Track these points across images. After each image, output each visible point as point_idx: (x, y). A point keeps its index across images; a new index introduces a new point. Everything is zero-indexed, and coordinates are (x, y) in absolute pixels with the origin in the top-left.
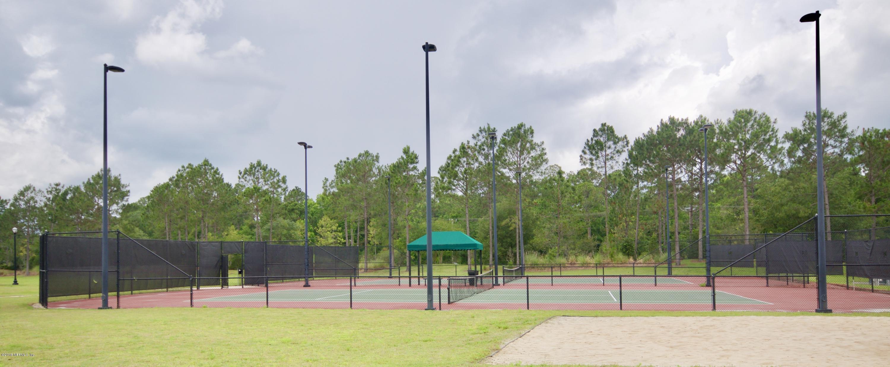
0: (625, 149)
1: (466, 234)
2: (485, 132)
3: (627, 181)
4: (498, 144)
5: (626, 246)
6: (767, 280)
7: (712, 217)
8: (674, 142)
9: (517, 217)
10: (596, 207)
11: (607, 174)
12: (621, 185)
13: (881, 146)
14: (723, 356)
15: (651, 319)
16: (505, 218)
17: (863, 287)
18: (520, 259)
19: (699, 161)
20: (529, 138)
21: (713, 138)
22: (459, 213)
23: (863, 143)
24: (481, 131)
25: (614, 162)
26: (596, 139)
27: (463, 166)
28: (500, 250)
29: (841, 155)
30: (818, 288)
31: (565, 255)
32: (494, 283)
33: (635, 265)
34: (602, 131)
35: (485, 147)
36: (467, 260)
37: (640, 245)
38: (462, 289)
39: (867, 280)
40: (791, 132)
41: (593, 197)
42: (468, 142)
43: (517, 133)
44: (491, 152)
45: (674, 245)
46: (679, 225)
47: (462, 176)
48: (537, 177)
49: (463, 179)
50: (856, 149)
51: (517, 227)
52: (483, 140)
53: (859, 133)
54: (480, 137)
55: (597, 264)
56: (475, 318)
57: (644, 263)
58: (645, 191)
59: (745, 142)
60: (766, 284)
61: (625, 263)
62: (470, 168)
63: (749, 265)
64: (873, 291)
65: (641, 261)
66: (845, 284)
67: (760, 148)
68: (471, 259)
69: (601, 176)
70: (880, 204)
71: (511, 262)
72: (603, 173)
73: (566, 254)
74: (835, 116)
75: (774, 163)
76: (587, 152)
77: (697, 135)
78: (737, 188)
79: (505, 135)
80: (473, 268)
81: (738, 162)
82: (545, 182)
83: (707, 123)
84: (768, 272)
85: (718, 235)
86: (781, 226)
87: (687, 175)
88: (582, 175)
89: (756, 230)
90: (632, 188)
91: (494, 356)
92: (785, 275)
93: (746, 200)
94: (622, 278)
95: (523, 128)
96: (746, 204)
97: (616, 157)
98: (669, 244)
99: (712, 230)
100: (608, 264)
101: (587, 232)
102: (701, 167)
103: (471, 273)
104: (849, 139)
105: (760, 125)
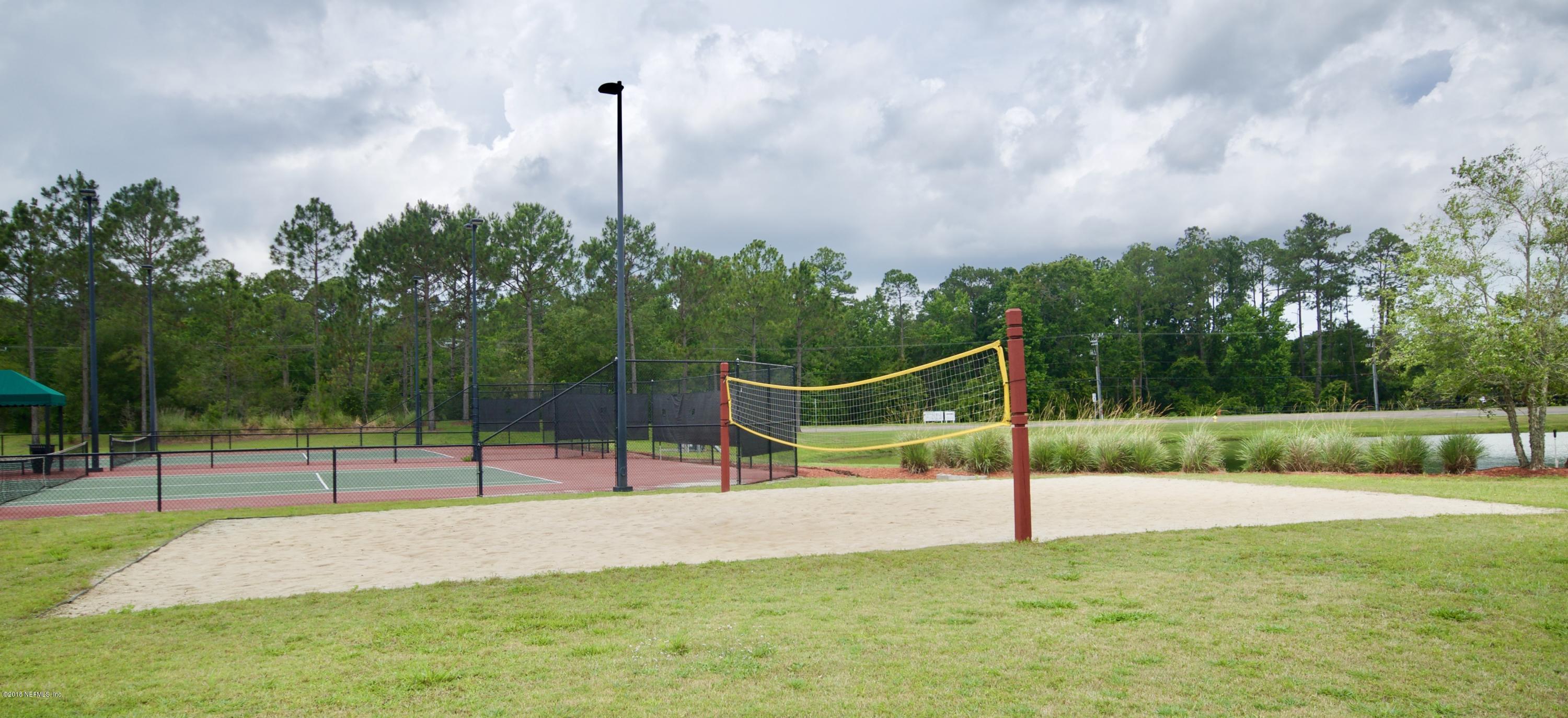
0: (351, 244)
1: (30, 377)
2: (73, 185)
3: (351, 295)
4: (102, 211)
5: (348, 400)
6: (556, 449)
7: (485, 358)
8: (427, 240)
9: (143, 348)
10: (299, 336)
11: (319, 282)
12: (342, 300)
13: (694, 272)
14: (485, 563)
15: (383, 515)
16: (117, 349)
17: (672, 455)
18: (148, 421)
19: (466, 272)
20: (171, 207)
21: (486, 241)
22: (12, 335)
23: (674, 267)
24: (62, 183)
25: (332, 263)
26: (299, 221)
27: (22, 247)
28: (107, 407)
29: (649, 279)
30: (616, 458)
31: (240, 415)
32: (90, 467)
33: (364, 430)
34: (311, 211)
35: (71, 215)
36: (30, 426)
37: (373, 399)
38: (14, 481)
39: (676, 445)
40: (589, 243)
41: (293, 319)
42: (35, 202)
43: (144, 197)
44: (87, 225)
45: (427, 399)
46: (434, 368)
47: (18, 265)
48: (185, 278)
49: (21, 271)
50: (666, 273)
51: (144, 365)
52: (67, 201)
53: (670, 253)
54: (62, 195)
55: (297, 430)
56: (40, 535)
57: (379, 426)
58: (382, 312)
59: (530, 250)
60: (554, 455)
61: (347, 427)
62: (37, 251)
63: (533, 427)
64: (681, 460)
65: (374, 423)
66: (651, 451)
67: (550, 261)
68: (38, 423)
69: (308, 284)
70: (693, 346)
71: (130, 426)
72: (310, 280)
73: (242, 413)
74: (642, 227)
75: (569, 284)
76: (285, 242)
77: (461, 233)
78: (518, 317)
79: (117, 196)
80: (43, 440)
81: (521, 279)
82: (199, 287)
83: (477, 217)
84: (558, 437)
85: (491, 385)
86: (575, 373)
87: (446, 292)
88: (273, 279)
89: (544, 378)
90: (361, 307)
91: (76, 601)
92: (579, 441)
93: (531, 334)
94: (337, 451)
95: (157, 188)
96: (531, 339)
97: (335, 255)
98: (419, 397)
99: (483, 377)
100: (318, 428)
101: (282, 377)
102: (468, 282)
103: (35, 450)
104: (659, 259)
105: (549, 226)
